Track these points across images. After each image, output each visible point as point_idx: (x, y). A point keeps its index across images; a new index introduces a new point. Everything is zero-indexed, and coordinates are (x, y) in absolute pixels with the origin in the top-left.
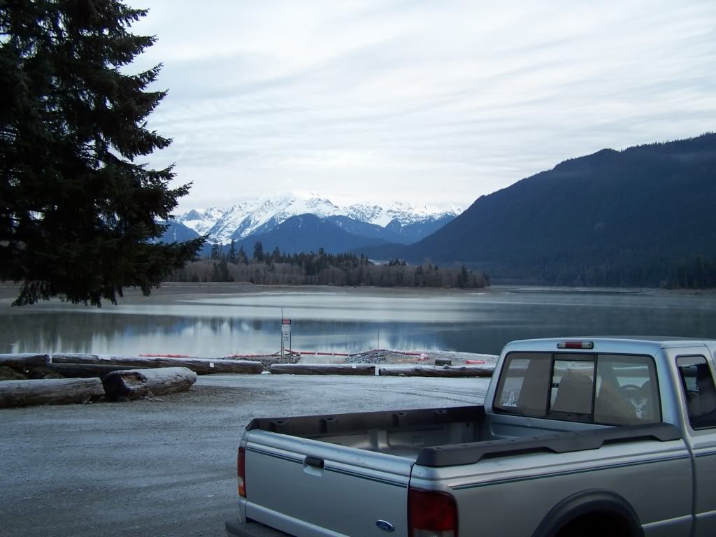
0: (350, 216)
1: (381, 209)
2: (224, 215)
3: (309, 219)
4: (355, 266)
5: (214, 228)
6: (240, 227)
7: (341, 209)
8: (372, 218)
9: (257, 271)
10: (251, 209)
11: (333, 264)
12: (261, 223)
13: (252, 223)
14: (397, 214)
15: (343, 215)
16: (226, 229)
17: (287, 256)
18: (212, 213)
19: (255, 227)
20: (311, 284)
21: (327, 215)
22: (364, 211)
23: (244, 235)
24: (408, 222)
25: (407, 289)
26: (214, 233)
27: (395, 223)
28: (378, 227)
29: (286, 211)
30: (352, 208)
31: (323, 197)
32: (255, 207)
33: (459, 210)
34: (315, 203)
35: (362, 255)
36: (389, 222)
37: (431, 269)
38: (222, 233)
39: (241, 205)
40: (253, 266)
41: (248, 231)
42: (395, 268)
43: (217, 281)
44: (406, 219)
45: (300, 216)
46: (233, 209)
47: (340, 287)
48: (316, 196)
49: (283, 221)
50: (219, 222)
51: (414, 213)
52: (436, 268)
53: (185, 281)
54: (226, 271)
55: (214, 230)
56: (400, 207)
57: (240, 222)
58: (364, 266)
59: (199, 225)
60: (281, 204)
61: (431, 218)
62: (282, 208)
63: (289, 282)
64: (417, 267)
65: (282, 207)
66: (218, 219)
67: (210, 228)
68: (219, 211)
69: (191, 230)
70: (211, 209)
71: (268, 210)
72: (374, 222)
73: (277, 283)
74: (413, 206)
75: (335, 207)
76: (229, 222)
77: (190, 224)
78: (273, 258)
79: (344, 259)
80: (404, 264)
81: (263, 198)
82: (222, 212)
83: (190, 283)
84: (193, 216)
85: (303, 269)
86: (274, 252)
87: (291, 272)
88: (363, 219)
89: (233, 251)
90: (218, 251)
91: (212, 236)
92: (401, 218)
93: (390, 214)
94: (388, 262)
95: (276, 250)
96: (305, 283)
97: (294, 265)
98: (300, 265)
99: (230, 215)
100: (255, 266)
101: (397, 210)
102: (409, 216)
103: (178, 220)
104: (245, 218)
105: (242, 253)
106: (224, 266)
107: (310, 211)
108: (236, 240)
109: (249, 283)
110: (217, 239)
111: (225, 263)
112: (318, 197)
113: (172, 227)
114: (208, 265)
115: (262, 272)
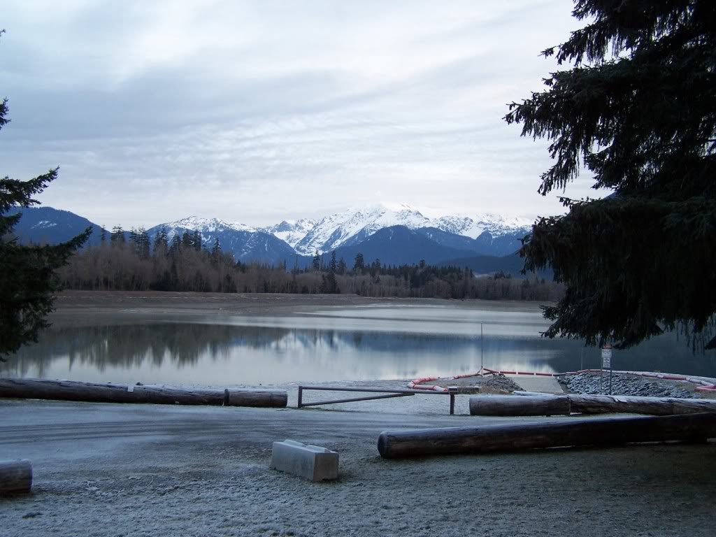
0: (440, 228)
1: (472, 221)
2: (314, 227)
3: (400, 230)
4: (460, 278)
5: (304, 239)
6: (331, 238)
7: (431, 220)
8: (463, 230)
9: (364, 283)
10: (341, 221)
11: (437, 276)
12: (351, 235)
13: (342, 235)
14: (488, 226)
15: (434, 226)
16: (317, 240)
17: (387, 268)
18: (303, 224)
19: (345, 239)
20: (417, 296)
21: (417, 227)
22: (455, 223)
23: (334, 246)
24: (500, 234)
25: (513, 302)
26: (305, 244)
27: (486, 235)
28: (469, 239)
29: (377, 222)
30: (442, 220)
31: (413, 209)
32: (347, 218)
34: (406, 214)
35: (467, 268)
36: (480, 234)
37: (538, 282)
38: (313, 245)
39: (332, 217)
40: (358, 277)
41: (338, 243)
42: (501, 280)
43: (325, 293)
44: (497, 231)
45: (391, 227)
46: (323, 221)
47: (445, 300)
48: (407, 208)
49: (374, 232)
50: (310, 233)
51: (505, 224)
52: (543, 281)
54: (334, 283)
55: (304, 241)
56: (491, 220)
57: (330, 234)
58: (469, 278)
59: (289, 236)
60: (371, 215)
61: (522, 230)
63: (396, 295)
64: (523, 280)
65: (372, 219)
66: (308, 231)
67: (301, 239)
68: (309, 222)
69: (282, 241)
70: (302, 221)
71: (358, 221)
72: (465, 233)
73: (383, 296)
74: (504, 218)
75: (426, 219)
76: (319, 233)
77: (281, 236)
78: (375, 270)
79: (449, 272)
80: (509, 277)
81: (353, 210)
82: (313, 224)
83: (301, 295)
84: (284, 227)
85: (409, 281)
86: (373, 264)
87: (397, 285)
88: (454, 231)
89: (333, 262)
90: (319, 262)
91: (303, 247)
92: (492, 230)
93: (481, 225)
94: (492, 274)
95: (375, 262)
96: (411, 295)
97: (400, 277)
98: (406, 279)
99: (320, 227)
100: (360, 278)
101: (487, 222)
102: (500, 228)
103: (269, 231)
104: (334, 230)
105: (343, 265)
106: (331, 278)
107: (400, 223)
108: (327, 252)
109: (355, 295)
110: (308, 251)
111: (333, 275)
112: (408, 209)
113: (264, 237)
114: (317, 277)
115: (368, 284)
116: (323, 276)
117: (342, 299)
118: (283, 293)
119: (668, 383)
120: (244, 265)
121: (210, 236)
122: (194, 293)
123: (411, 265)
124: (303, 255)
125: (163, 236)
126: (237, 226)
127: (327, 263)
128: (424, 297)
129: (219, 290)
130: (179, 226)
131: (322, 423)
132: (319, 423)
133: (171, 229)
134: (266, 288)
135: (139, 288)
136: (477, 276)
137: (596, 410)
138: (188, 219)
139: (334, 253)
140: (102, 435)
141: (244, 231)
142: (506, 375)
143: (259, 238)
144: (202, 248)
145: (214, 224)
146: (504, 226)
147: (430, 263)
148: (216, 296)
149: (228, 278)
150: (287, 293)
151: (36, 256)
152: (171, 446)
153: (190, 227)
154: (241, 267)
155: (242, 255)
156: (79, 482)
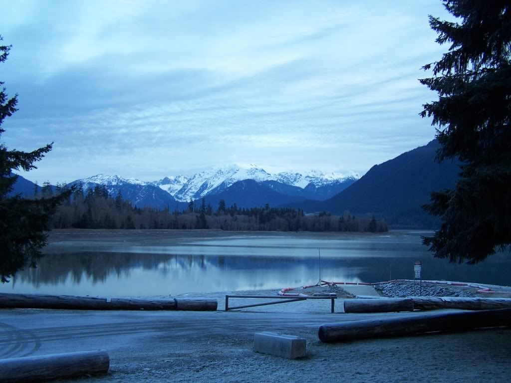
0: (279, 181)
1: (301, 175)
2: (188, 181)
3: (250, 183)
4: (294, 216)
5: (181, 190)
6: (200, 189)
7: (272, 175)
8: (295, 182)
9: (226, 221)
10: (207, 177)
11: (279, 216)
12: (215, 186)
13: (208, 186)
14: (313, 179)
15: (274, 180)
16: (190, 190)
17: (242, 210)
18: (180, 179)
19: (211, 189)
20: (264, 230)
21: (262, 180)
22: (289, 177)
23: (202, 195)
24: (321, 184)
25: (333, 233)
26: (181, 193)
27: (311, 185)
28: (299, 188)
29: (233, 177)
30: (280, 175)
31: (259, 167)
32: (211, 175)
33: (357, 175)
34: (254, 171)
35: (299, 209)
36: (307, 184)
37: (350, 218)
38: (187, 194)
39: (201, 173)
40: (221, 217)
41: (206, 192)
42: (324, 218)
43: (199, 228)
44: (319, 182)
45: (244, 181)
46: (195, 176)
47: (285, 232)
48: (254, 167)
49: (231, 185)
50: (185, 186)
51: (326, 177)
52: (354, 218)
53: (177, 228)
54: (205, 221)
55: (181, 191)
56: (314, 174)
57: (200, 186)
58: (301, 216)
59: (170, 188)
60: (229, 172)
61: (337, 181)
62: (230, 176)
63: (249, 229)
64: (339, 217)
65: (230, 174)
66: (184, 184)
67: (179, 190)
68: (185, 178)
69: (165, 191)
70: (179, 177)
71: (219, 177)
72: (296, 184)
73: (240, 230)
74: (324, 173)
75: (268, 174)
76: (192, 185)
77: (165, 188)
78: (233, 211)
79: (286, 212)
80: (330, 215)
81: (216, 168)
82: (187, 178)
83: (182, 230)
84: (166, 181)
85: (258, 219)
86: (232, 207)
87: (249, 222)
88: (288, 183)
89: (203, 206)
90: (193, 206)
91: (180, 196)
92: (315, 182)
93: (308, 179)
94: (317, 213)
95: (233, 206)
96: (260, 230)
97: (251, 216)
98: (256, 217)
99: (193, 181)
100: (222, 217)
101: (312, 176)
102: (321, 180)
103: (156, 184)
104: (203, 182)
105: (210, 209)
106: (203, 217)
107: (250, 177)
108: (197, 199)
109: (220, 229)
110: (184, 198)
111: (204, 215)
112: (256, 167)
113: (152, 189)
114: (192, 217)
115: (229, 222)
116: (197, 216)
117: (211, 232)
118: (168, 228)
119: (456, 288)
120: (139, 209)
121: (113, 189)
122: (104, 230)
123: (258, 207)
124: (180, 201)
125: (80, 188)
126: (132, 181)
127: (198, 207)
128: (269, 230)
129: (122, 228)
130: (91, 181)
131: (254, 321)
132: (253, 321)
133: (84, 183)
134: (156, 226)
135: (64, 227)
136: (306, 215)
137: (430, 307)
138: (97, 176)
139: (204, 199)
140: (113, 333)
141: (138, 185)
142: (338, 285)
143: (148, 189)
144: (109, 197)
145: (115, 180)
146: (324, 179)
147: (273, 205)
148: (120, 232)
149: (129, 219)
150: (171, 229)
151: (35, 206)
152: (168, 339)
153: (98, 182)
154: (138, 211)
155: (136, 202)
156: (134, 365)
